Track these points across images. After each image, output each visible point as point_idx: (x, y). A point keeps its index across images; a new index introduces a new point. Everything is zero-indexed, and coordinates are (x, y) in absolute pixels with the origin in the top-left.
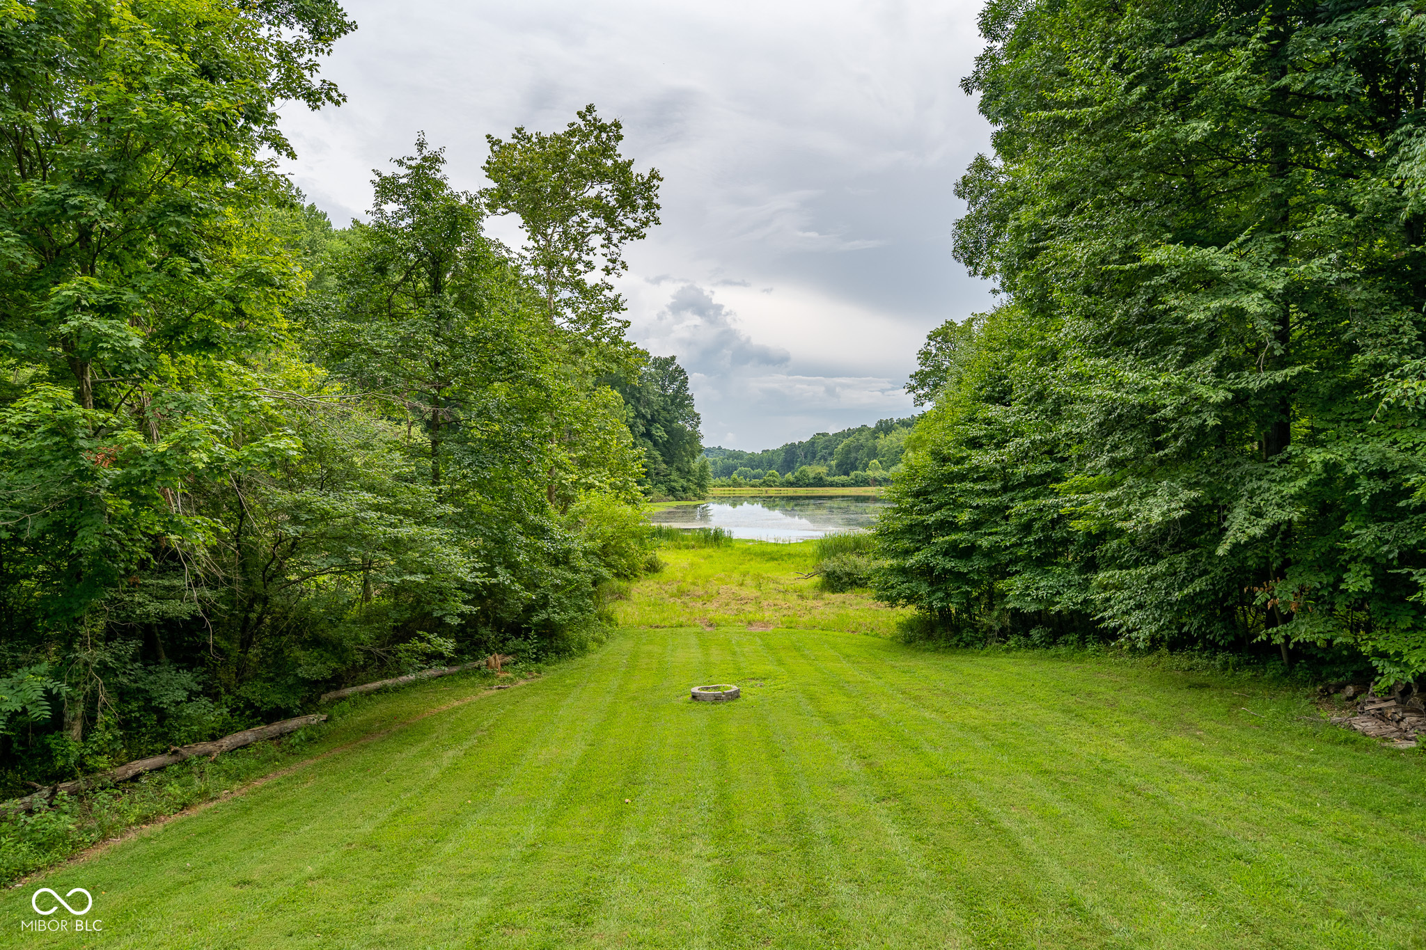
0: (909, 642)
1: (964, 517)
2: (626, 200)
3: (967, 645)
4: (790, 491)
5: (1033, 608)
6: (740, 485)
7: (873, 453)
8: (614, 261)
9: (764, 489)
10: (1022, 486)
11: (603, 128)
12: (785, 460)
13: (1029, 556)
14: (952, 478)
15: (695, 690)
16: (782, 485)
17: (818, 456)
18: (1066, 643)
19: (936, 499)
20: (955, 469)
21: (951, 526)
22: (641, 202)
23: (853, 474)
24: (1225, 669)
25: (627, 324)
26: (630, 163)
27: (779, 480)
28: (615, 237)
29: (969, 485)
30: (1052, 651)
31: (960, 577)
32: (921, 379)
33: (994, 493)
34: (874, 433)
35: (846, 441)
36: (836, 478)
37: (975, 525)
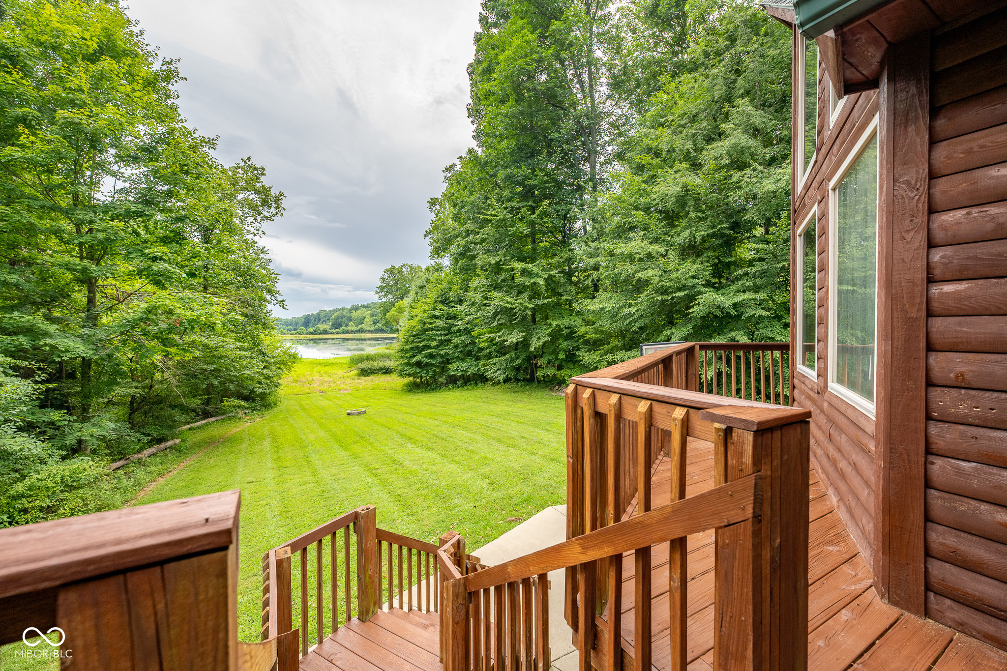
0: (410, 391)
1: (434, 343)
2: (265, 203)
3: (433, 389)
4: (311, 337)
5: (461, 373)
6: (285, 334)
7: (350, 319)
8: (258, 230)
9: (298, 335)
10: (455, 333)
11: (255, 169)
12: (305, 322)
13: (458, 357)
14: (428, 330)
15: (348, 411)
16: (307, 334)
17: (322, 320)
18: (471, 385)
19: (422, 337)
20: (430, 326)
21: (429, 347)
22: (274, 205)
23: (341, 329)
24: (521, 387)
25: (270, 261)
26: (270, 188)
27: (305, 331)
28: (259, 219)
29: (435, 332)
30: (465, 388)
31: (432, 365)
32: (381, 289)
33: (446, 335)
34: (350, 311)
35: (335, 314)
36: (333, 331)
37: (437, 346)
